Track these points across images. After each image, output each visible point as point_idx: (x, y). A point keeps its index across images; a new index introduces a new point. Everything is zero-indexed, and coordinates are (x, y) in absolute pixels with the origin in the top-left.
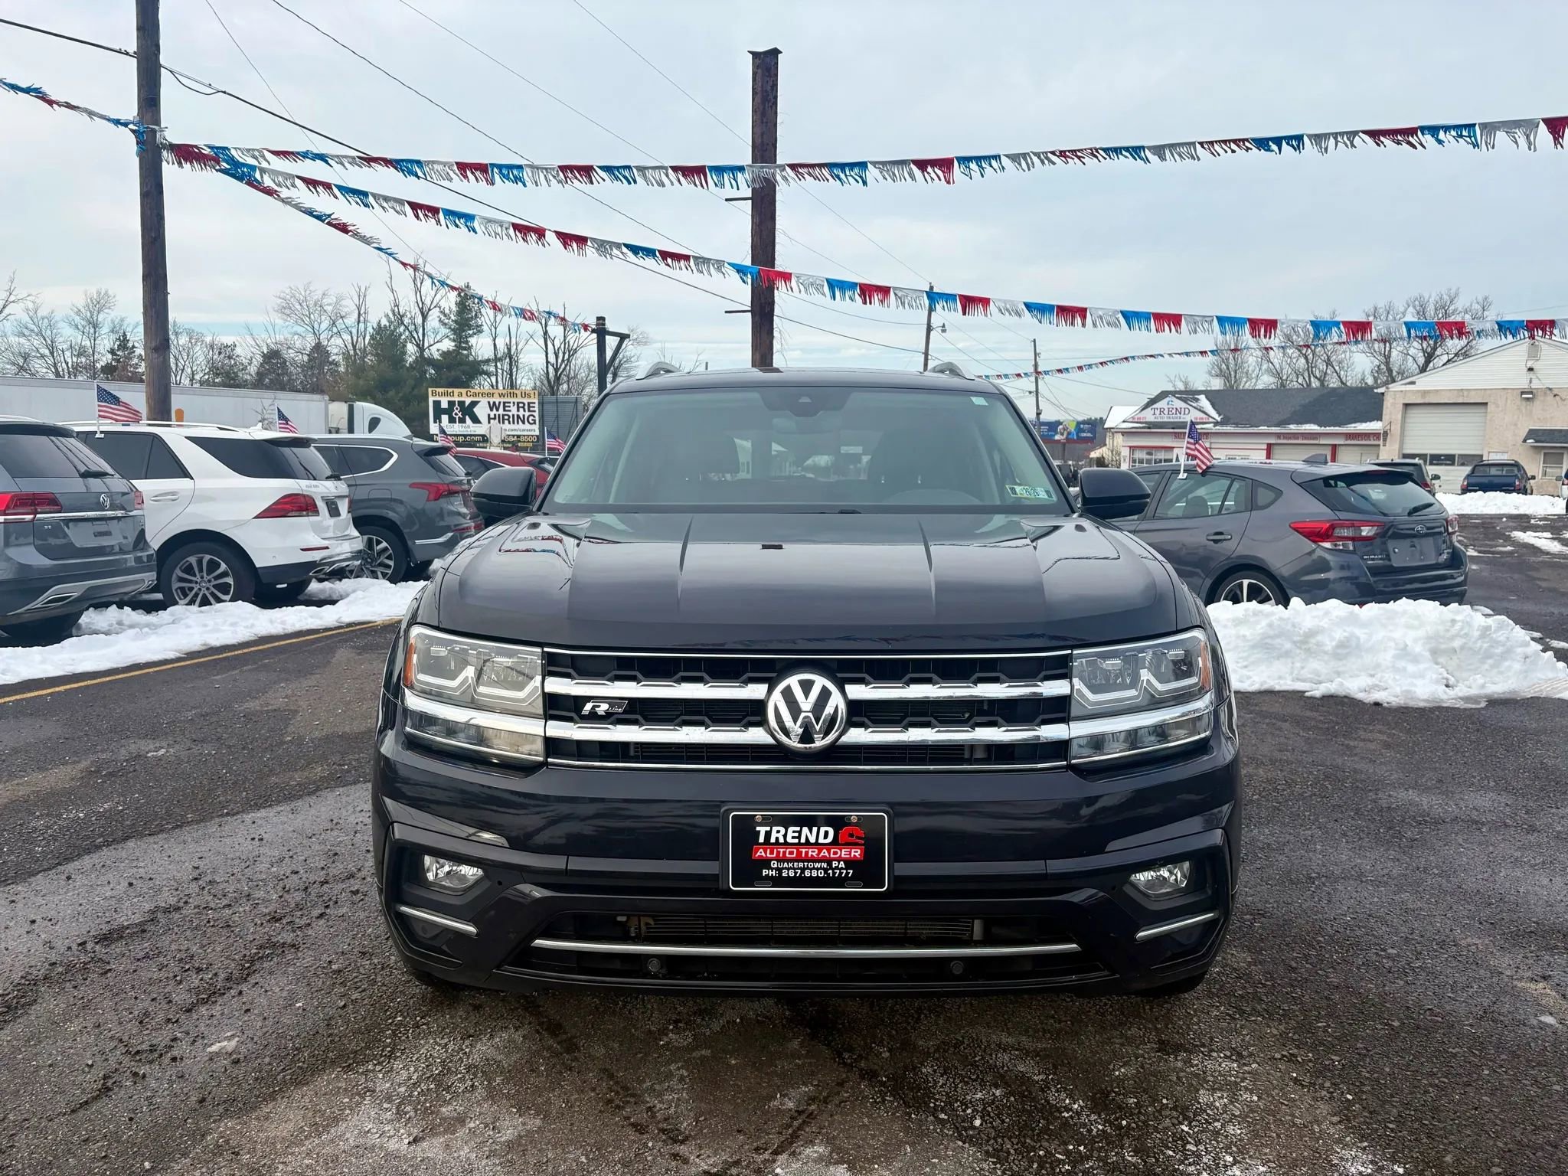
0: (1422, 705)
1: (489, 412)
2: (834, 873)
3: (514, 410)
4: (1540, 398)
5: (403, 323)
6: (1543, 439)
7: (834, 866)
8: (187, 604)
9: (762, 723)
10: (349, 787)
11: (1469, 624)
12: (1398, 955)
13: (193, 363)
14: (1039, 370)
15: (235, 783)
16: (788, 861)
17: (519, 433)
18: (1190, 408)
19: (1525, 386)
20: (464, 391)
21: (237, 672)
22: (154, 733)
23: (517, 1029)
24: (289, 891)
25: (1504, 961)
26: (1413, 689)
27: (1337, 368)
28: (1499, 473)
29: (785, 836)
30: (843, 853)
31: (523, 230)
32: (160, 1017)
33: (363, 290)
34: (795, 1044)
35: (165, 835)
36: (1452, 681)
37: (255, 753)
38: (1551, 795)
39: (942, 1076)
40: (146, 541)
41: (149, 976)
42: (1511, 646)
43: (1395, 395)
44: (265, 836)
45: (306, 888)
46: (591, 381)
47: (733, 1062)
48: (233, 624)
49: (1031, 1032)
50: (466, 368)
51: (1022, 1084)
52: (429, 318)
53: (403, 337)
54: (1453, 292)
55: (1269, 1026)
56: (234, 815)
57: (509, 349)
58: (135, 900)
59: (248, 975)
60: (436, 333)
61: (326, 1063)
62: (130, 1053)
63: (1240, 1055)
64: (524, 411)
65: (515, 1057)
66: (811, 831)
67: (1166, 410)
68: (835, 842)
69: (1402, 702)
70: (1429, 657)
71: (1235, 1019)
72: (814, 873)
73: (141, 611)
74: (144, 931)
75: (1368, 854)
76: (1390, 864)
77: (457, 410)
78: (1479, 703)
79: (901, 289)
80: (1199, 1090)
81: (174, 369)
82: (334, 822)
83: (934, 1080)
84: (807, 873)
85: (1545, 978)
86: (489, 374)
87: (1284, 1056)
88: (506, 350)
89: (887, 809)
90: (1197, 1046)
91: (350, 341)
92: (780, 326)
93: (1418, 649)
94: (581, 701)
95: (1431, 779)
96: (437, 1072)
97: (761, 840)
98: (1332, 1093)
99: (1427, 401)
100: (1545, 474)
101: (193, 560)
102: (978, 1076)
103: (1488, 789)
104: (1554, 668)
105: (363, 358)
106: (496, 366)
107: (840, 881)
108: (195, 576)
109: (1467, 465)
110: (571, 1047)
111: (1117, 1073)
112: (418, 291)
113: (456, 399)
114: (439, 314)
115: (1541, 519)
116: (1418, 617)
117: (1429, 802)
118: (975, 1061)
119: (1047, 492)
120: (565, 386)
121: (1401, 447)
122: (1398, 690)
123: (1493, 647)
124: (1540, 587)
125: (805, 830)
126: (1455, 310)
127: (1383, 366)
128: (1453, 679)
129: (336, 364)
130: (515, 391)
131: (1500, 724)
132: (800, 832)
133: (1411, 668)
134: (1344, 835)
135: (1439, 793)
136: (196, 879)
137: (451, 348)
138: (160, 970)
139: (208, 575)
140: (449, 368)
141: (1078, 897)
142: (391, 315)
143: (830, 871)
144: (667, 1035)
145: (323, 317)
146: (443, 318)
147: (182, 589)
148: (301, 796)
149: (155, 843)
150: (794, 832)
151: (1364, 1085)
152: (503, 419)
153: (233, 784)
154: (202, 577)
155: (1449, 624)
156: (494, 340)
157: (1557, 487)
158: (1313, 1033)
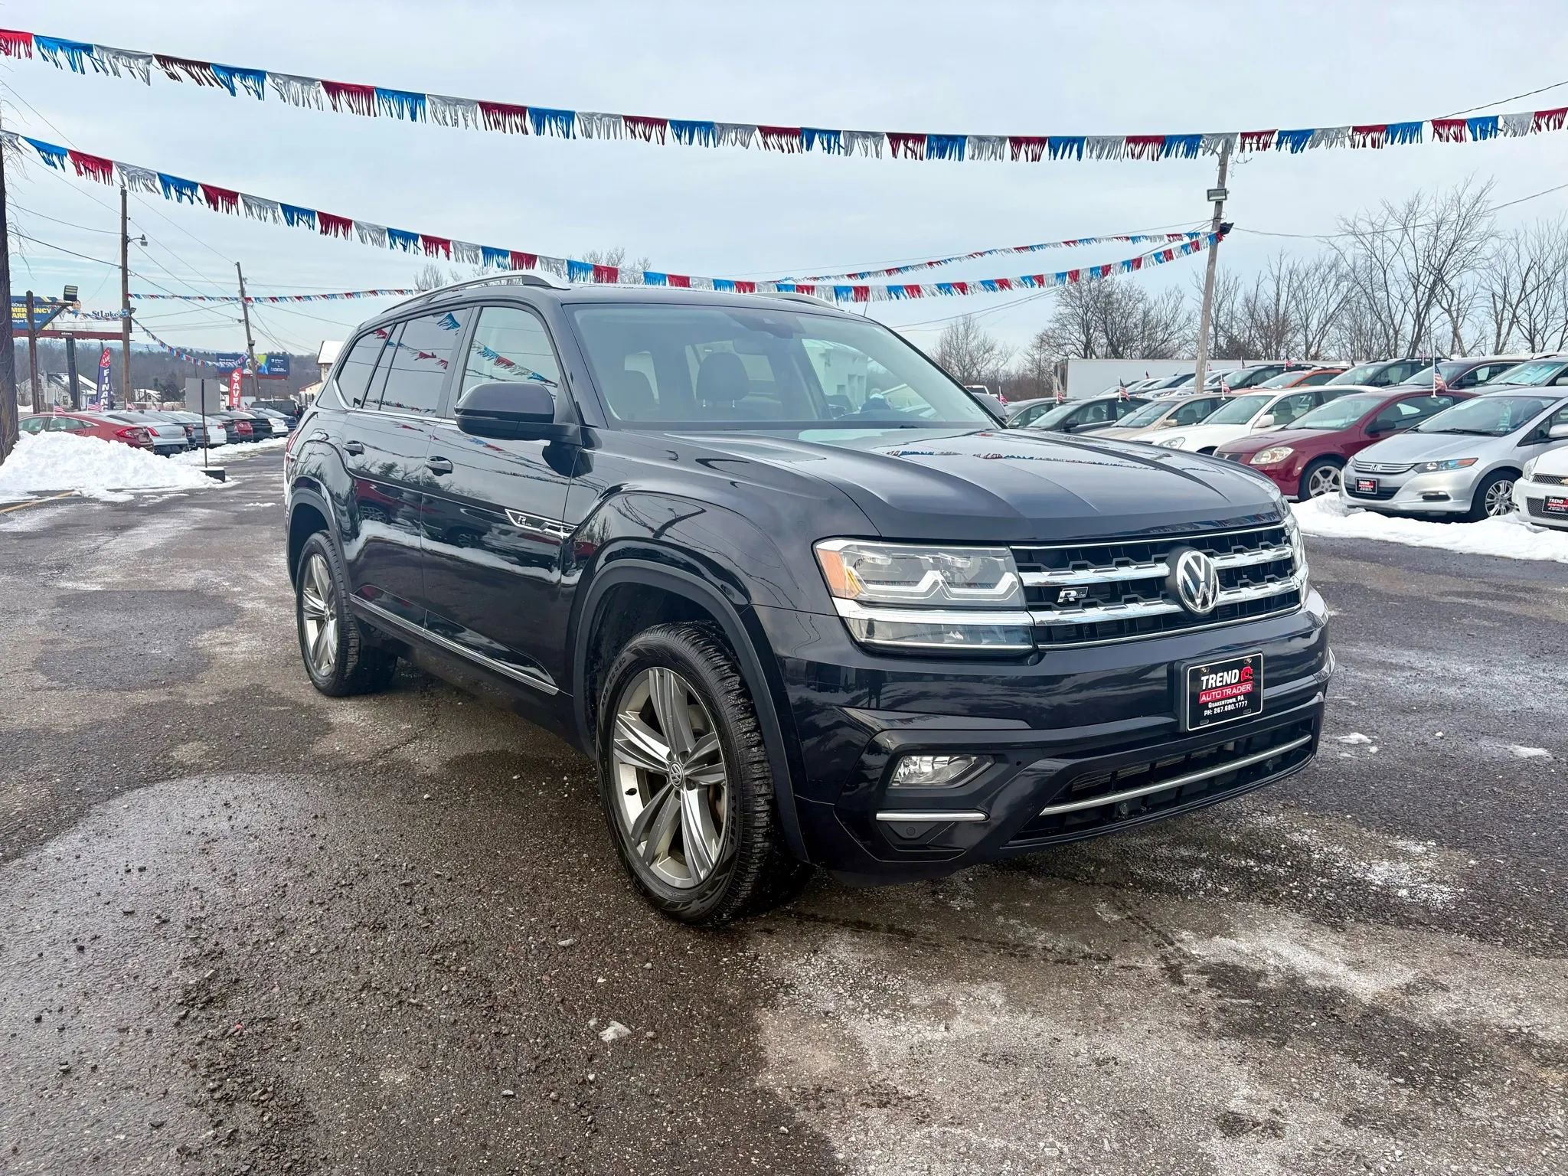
2: (1239, 705)
7: (1239, 699)
9: (1168, 594)
14: (247, 296)
16: (1217, 700)
29: (1215, 681)
30: (1243, 688)
66: (1228, 675)
68: (1239, 680)
72: (1229, 707)
84: (1226, 708)
89: (1261, 649)
94: (1055, 590)
97: (1204, 686)
107: (1242, 710)
125: (1225, 674)
132: (1223, 676)
150: (1220, 676)
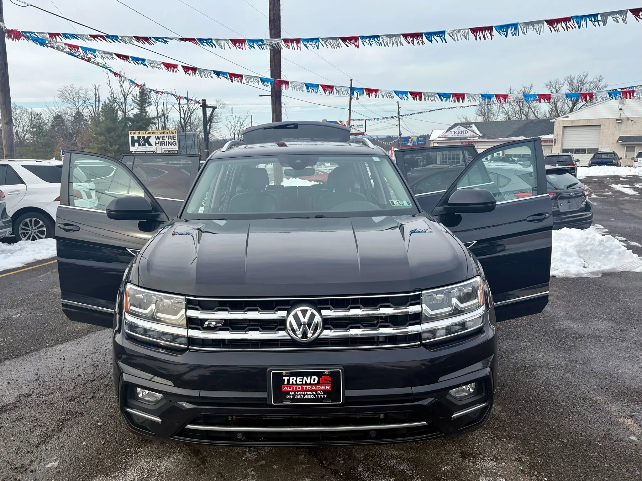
0: (573, 276)
1: (156, 141)
2: (318, 396)
3: (166, 139)
4: (625, 122)
5: (116, 101)
6: (626, 141)
7: (318, 393)
8: (26, 240)
9: (284, 329)
10: (102, 331)
11: (594, 239)
12: (566, 406)
13: (23, 121)
14: (400, 115)
15: (51, 331)
16: (298, 391)
17: (169, 150)
18: (468, 130)
19: (618, 117)
20: (144, 132)
21: (50, 273)
22: (14, 306)
23: (180, 453)
24: (77, 385)
25: (613, 408)
26: (569, 269)
27: (533, 110)
28: (606, 157)
29: (296, 381)
30: (322, 387)
31: (167, 65)
32: (24, 451)
33: (97, 86)
34: (302, 457)
35: (22, 358)
36: (586, 265)
37: (59, 315)
38: (632, 322)
39: (367, 472)
40: (6, 213)
41: (19, 430)
42: (613, 248)
43: (559, 122)
44: (66, 357)
45: (85, 383)
46: (200, 125)
47: (275, 467)
48: (47, 249)
49: (405, 449)
50: (144, 121)
51: (402, 475)
52: (128, 99)
53: (116, 108)
54: (585, 74)
55: (509, 443)
56: (51, 346)
57: (164, 112)
58: (11, 391)
59: (61, 428)
60: (131, 106)
61: (97, 472)
62: (13, 469)
63: (497, 458)
64: (171, 140)
65: (179, 467)
66: (308, 379)
67: (457, 132)
68: (318, 383)
69: (564, 275)
70: (577, 254)
71: (495, 440)
72: (309, 397)
73: (6, 243)
74: (15, 407)
75: (551, 354)
76: (561, 359)
77: (141, 140)
78: (598, 275)
79: (339, 87)
80: (479, 477)
81: (15, 125)
82: (96, 349)
83: (364, 474)
84: (306, 397)
85: (631, 416)
86: (155, 124)
87: (516, 459)
88: (162, 112)
89: (341, 367)
90: (478, 454)
91: (92, 110)
92: (284, 101)
93: (571, 251)
94: (203, 321)
95: (578, 315)
96: (146, 476)
97: (286, 383)
98: (538, 477)
99: (573, 125)
100: (626, 156)
101: (27, 220)
102: (383, 472)
103: (605, 320)
104: (632, 257)
105: (99, 118)
106: (158, 121)
107: (321, 400)
108: (29, 227)
109: (591, 153)
110: (204, 461)
111: (443, 469)
112: (122, 86)
113: (141, 135)
114: (132, 97)
115: (624, 178)
116: (571, 236)
117: (577, 326)
118: (381, 464)
119: (408, 203)
120: (189, 128)
121: (562, 146)
122: (563, 270)
123: (604, 249)
124: (625, 213)
125: (305, 378)
126: (586, 82)
127: (553, 108)
128: (587, 264)
129: (86, 120)
130: (167, 131)
131: (608, 285)
132: (303, 379)
133: (569, 260)
134: (540, 345)
135: (582, 322)
136: (36, 380)
137: (138, 112)
138: (24, 426)
139: (35, 227)
140: (137, 121)
141: (425, 402)
142: (110, 98)
143: (317, 396)
144: (246, 454)
145: (80, 100)
146: (134, 99)
147: (24, 233)
148: (81, 336)
149: (18, 362)
150: (300, 379)
151: (552, 473)
152: (162, 144)
153: (50, 330)
154: (32, 228)
155: (586, 239)
156: (157, 108)
157: (632, 162)
158: (529, 447)
